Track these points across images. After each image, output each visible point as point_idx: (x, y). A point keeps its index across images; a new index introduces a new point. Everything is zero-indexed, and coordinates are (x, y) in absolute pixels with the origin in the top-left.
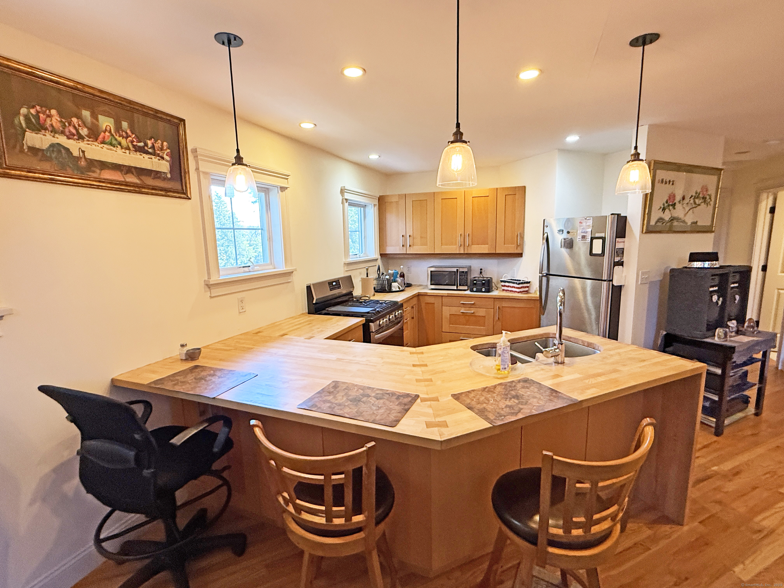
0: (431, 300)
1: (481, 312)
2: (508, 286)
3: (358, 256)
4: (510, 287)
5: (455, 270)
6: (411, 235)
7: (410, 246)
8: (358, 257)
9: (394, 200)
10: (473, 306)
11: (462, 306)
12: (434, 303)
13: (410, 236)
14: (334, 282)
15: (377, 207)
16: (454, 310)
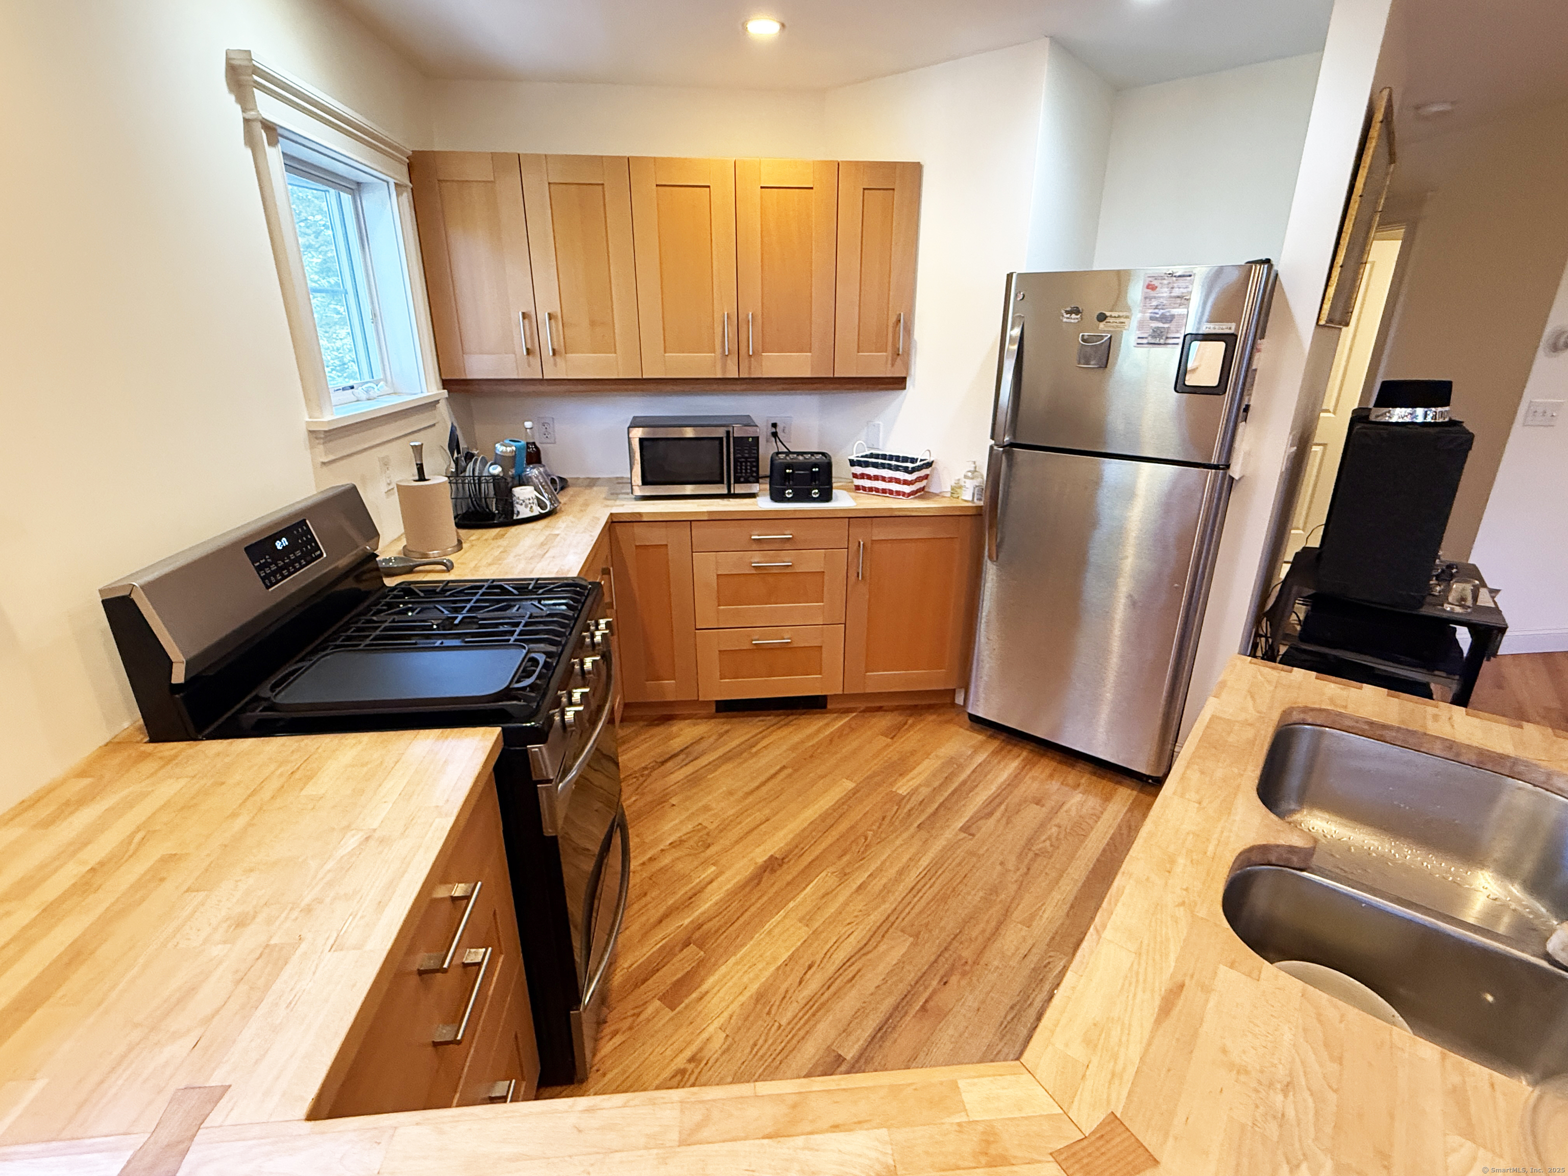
0: (655, 536)
1: (812, 561)
2: (876, 478)
3: (359, 392)
4: (884, 479)
5: (720, 433)
6: (556, 309)
7: (554, 352)
8: (364, 396)
9: (477, 172)
10: (787, 546)
11: (755, 547)
12: (666, 545)
13: (550, 316)
14: (278, 536)
15: (406, 197)
16: (730, 562)
